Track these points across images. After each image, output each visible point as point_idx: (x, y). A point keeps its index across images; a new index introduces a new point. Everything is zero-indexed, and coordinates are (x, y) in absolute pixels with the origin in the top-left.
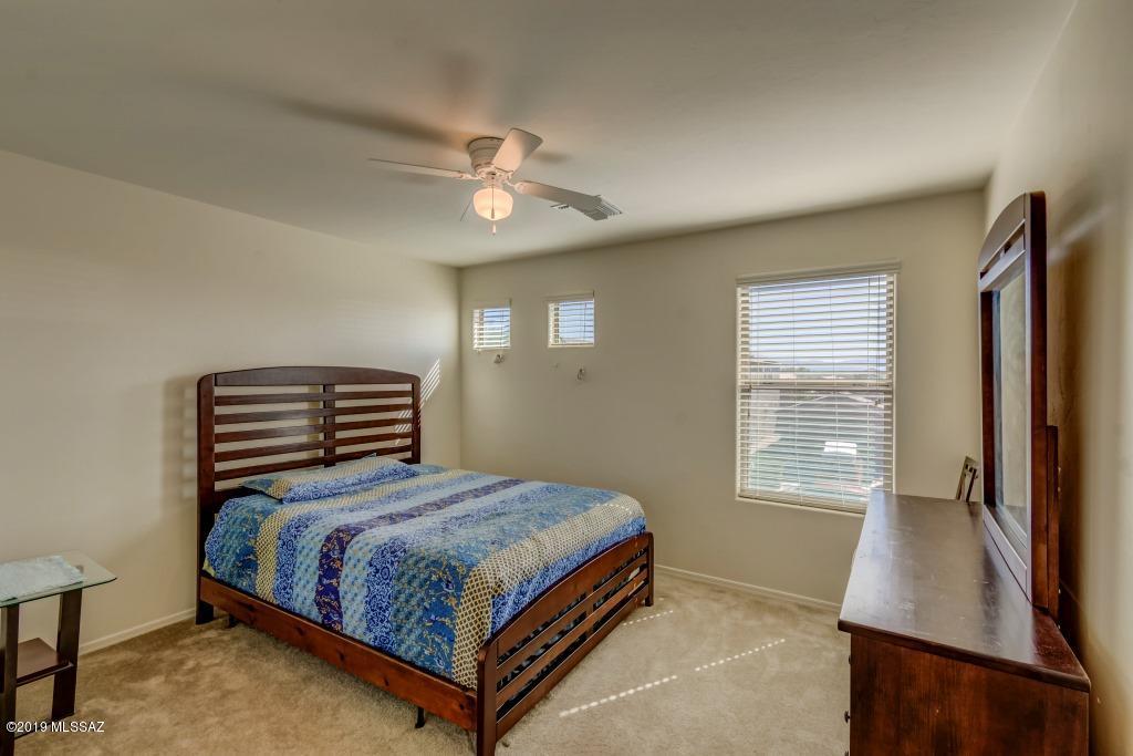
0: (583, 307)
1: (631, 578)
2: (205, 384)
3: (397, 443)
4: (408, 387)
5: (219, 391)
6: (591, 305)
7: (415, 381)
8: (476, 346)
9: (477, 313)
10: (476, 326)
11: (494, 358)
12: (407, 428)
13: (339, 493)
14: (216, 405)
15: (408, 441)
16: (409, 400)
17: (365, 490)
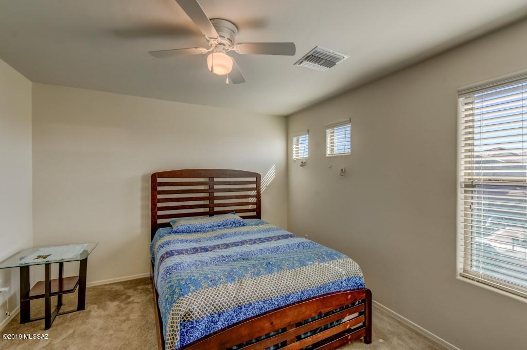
0: (344, 129)
1: (344, 321)
2: (154, 177)
3: (250, 207)
4: (254, 179)
5: (159, 180)
6: (349, 127)
7: (258, 176)
8: (294, 157)
9: (295, 139)
10: (294, 146)
11: (300, 163)
12: (254, 200)
13: (200, 231)
14: (158, 186)
15: (255, 207)
16: (254, 186)
17: (212, 231)
